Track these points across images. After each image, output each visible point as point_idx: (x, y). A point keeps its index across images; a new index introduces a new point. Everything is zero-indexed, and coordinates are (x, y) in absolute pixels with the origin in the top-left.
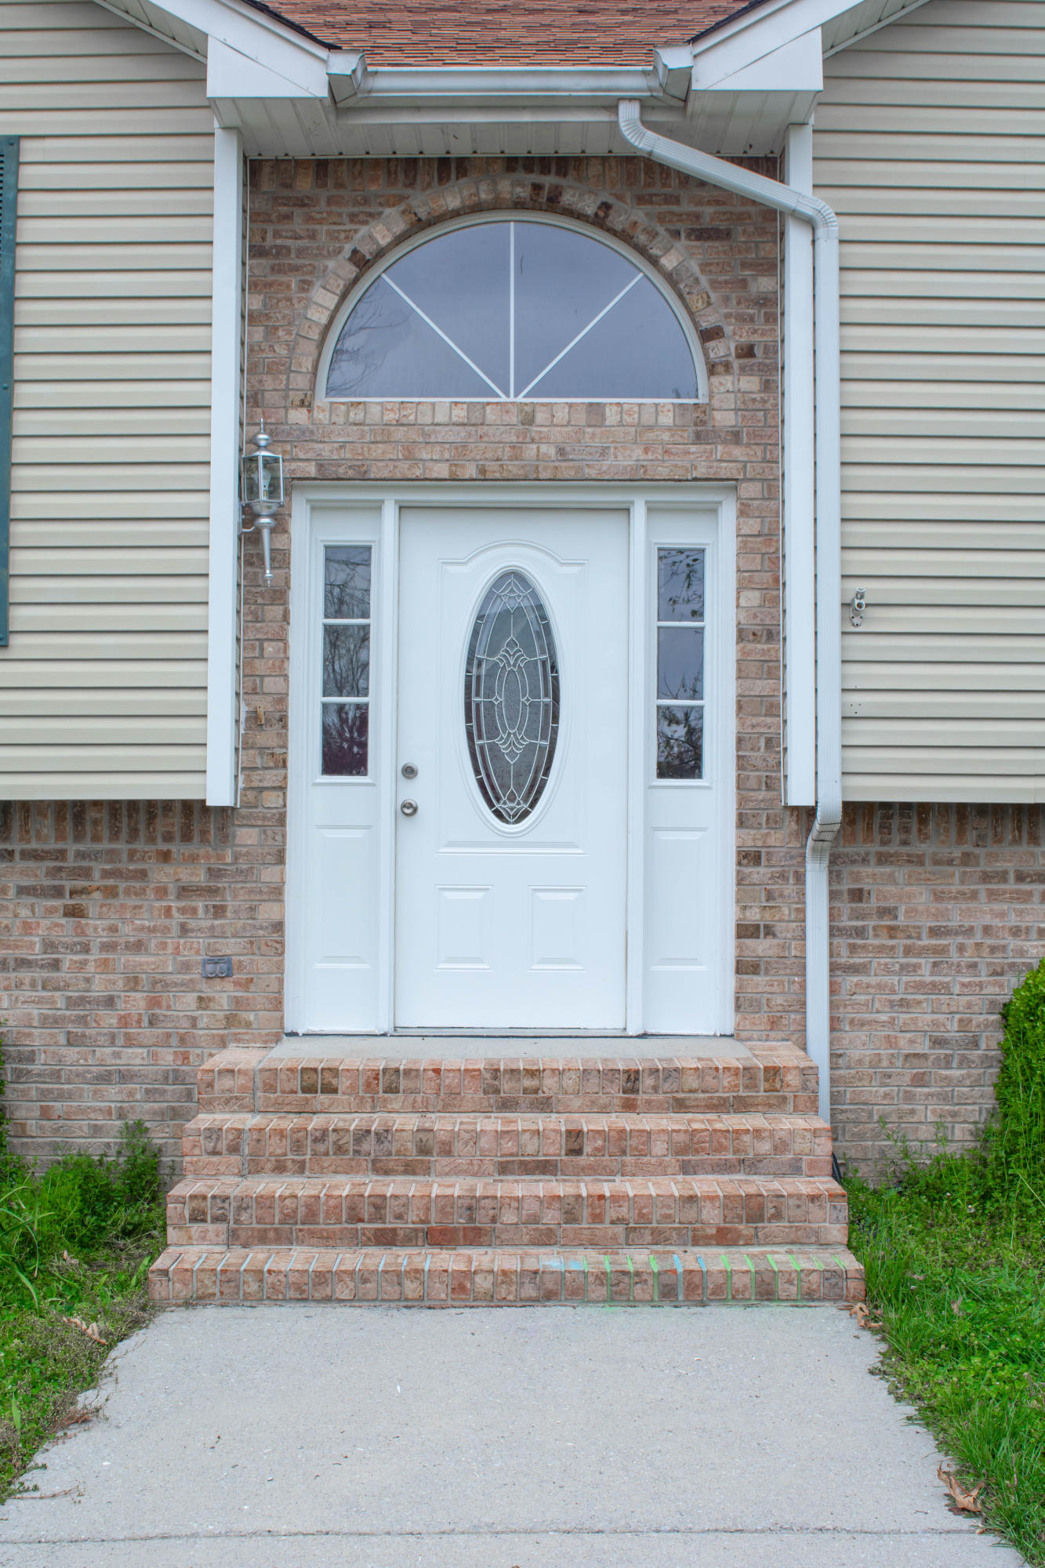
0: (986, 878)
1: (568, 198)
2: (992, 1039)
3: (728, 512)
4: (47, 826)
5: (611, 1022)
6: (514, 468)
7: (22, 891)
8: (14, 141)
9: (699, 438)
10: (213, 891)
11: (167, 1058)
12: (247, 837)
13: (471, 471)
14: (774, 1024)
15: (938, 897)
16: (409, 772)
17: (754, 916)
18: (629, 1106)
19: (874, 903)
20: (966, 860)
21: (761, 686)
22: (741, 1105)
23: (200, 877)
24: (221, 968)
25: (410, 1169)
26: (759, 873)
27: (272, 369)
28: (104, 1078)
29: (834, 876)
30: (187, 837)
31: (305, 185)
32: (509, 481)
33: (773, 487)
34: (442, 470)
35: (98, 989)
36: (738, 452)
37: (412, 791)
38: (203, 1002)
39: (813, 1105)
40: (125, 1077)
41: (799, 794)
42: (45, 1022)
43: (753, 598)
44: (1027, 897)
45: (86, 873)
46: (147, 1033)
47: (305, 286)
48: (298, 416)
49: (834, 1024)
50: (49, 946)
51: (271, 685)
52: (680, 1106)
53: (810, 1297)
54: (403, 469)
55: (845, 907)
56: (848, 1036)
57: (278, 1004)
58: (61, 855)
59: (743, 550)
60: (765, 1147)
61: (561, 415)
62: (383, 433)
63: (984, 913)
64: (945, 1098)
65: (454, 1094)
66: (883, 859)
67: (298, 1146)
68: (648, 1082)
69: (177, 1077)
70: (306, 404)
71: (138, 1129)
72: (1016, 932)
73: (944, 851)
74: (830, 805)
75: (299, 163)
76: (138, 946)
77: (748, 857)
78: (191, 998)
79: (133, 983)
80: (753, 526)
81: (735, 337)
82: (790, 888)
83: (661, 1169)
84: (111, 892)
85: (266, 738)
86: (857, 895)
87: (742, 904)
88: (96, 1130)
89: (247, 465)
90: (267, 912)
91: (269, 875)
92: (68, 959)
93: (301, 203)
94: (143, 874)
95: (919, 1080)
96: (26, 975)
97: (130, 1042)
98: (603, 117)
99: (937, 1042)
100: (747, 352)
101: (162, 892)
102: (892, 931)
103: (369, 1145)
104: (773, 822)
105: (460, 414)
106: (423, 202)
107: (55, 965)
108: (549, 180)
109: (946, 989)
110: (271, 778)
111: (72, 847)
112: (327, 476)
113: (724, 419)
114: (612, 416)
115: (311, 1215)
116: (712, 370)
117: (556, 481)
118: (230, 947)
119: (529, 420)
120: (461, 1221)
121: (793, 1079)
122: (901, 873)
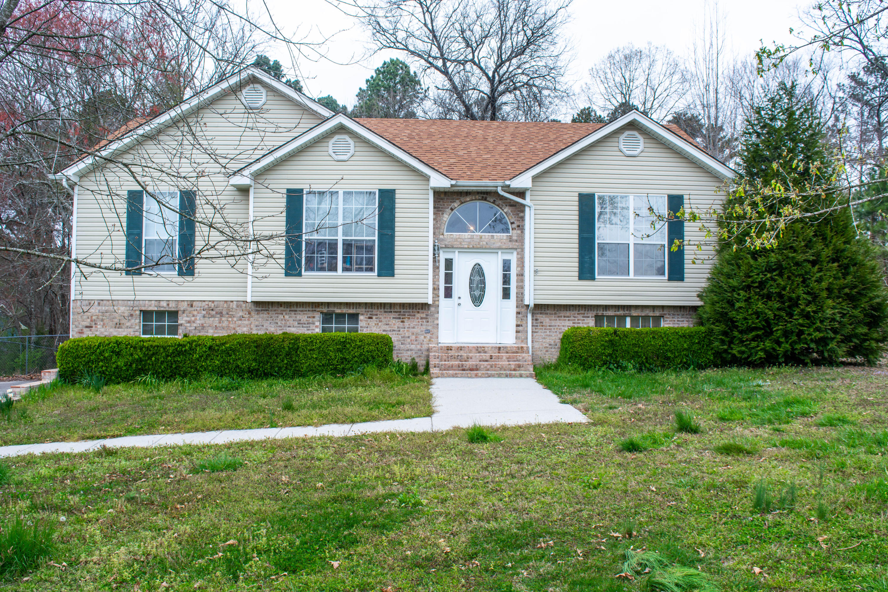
0: (558, 317)
1: (488, 199)
2: (559, 345)
3: (515, 253)
4: (398, 307)
5: (495, 342)
6: (479, 246)
7: (393, 318)
8: (394, 190)
9: (510, 241)
10: (426, 318)
11: (419, 347)
12: (432, 309)
13: (471, 246)
14: (522, 341)
15: (550, 320)
16: (459, 298)
17: (519, 323)
18: (499, 353)
19: (539, 321)
20: (555, 314)
21: (520, 284)
22: (517, 352)
23: (424, 316)
24: (428, 332)
25: (465, 361)
26: (520, 316)
27: (437, 228)
28: (408, 350)
29: (533, 316)
30: (422, 309)
31: (442, 196)
32: (477, 248)
33: (523, 250)
34: (466, 246)
35: (407, 335)
36: (517, 244)
37: (460, 301)
38: (425, 337)
39: (528, 352)
40: (411, 350)
41: (526, 303)
42: (398, 340)
43: (519, 269)
44: (565, 320)
45: (405, 315)
46: (415, 343)
47: (443, 214)
48: (441, 237)
49: (532, 342)
50: (398, 327)
51: (437, 283)
52: (507, 353)
53: (527, 377)
54: (459, 246)
55: (534, 322)
56: (535, 344)
57: (438, 338)
58: (400, 312)
59: (518, 261)
60: (521, 358)
61: (487, 237)
62: (456, 240)
63: (558, 323)
64: (551, 354)
65: (471, 350)
66: (541, 313)
67: (448, 357)
68: (502, 349)
69: (420, 350)
70: (443, 234)
71: (413, 359)
72: (563, 326)
73: (551, 312)
74: (532, 305)
75: (442, 192)
76: (414, 328)
77: (518, 313)
78: (423, 337)
79: (413, 334)
80: (519, 256)
81: (517, 223)
82: (525, 318)
83: (505, 361)
84: (409, 318)
85: (436, 292)
86: (536, 320)
87: (517, 321)
88: (406, 359)
89: (434, 246)
90: (436, 322)
91: (436, 315)
92: (401, 330)
93: (442, 199)
94: (414, 315)
95: (547, 351)
96: (394, 333)
97: (412, 344)
98: (495, 188)
99: (550, 345)
100: (519, 226)
101: (418, 318)
102: (542, 326)
103: (459, 357)
104: (522, 307)
105: (469, 237)
106: (463, 199)
107: (399, 331)
108: (485, 196)
109: (551, 336)
110: (437, 299)
111: (402, 311)
112: (446, 247)
113: (515, 238)
114: (495, 237)
115: (452, 366)
116: (513, 229)
117: (486, 248)
118: (429, 328)
119: (481, 238)
120: (475, 367)
121: (525, 348)
122: (544, 316)
